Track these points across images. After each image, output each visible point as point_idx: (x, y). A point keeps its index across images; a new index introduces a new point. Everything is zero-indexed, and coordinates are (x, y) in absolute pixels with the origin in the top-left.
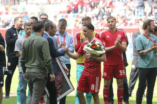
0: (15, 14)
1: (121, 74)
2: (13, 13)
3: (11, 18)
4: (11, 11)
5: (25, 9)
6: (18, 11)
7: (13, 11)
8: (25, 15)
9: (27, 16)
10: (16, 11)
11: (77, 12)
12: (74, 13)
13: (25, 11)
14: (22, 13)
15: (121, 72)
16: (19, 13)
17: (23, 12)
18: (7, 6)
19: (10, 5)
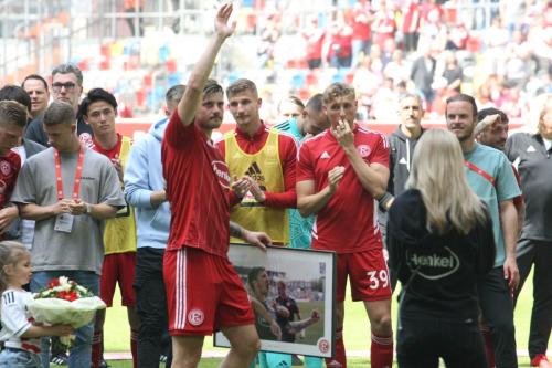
0: (133, 67)
1: (374, 284)
2: (125, 64)
3: (118, 84)
4: (118, 58)
5: (169, 53)
6: (143, 58)
7: (126, 58)
8: (167, 73)
9: (174, 75)
10: (135, 60)
11: (349, 65)
12: (338, 68)
13: (168, 58)
14: (158, 66)
15: (372, 279)
16: (145, 66)
17: (161, 61)
18: (107, 41)
19: (117, 36)
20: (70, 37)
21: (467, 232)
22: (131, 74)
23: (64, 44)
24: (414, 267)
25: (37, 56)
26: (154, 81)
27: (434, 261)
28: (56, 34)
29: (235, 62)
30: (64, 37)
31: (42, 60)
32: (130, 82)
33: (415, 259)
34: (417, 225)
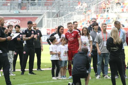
0: (102, 19)
4: (99, 17)
7: (101, 17)
8: (108, 20)
9: (109, 20)
10: (102, 17)
13: (108, 17)
14: (106, 18)
16: (104, 18)
18: (97, 14)
19: (99, 14)
20: (91, 14)
21: (120, 44)
22: (102, 20)
23: (90, 15)
24: (111, 49)
25: (86, 17)
26: (106, 21)
27: (114, 48)
28: (89, 13)
29: (120, 17)
30: (90, 14)
31: (86, 18)
32: (101, 21)
33: (111, 48)
34: (111, 43)
